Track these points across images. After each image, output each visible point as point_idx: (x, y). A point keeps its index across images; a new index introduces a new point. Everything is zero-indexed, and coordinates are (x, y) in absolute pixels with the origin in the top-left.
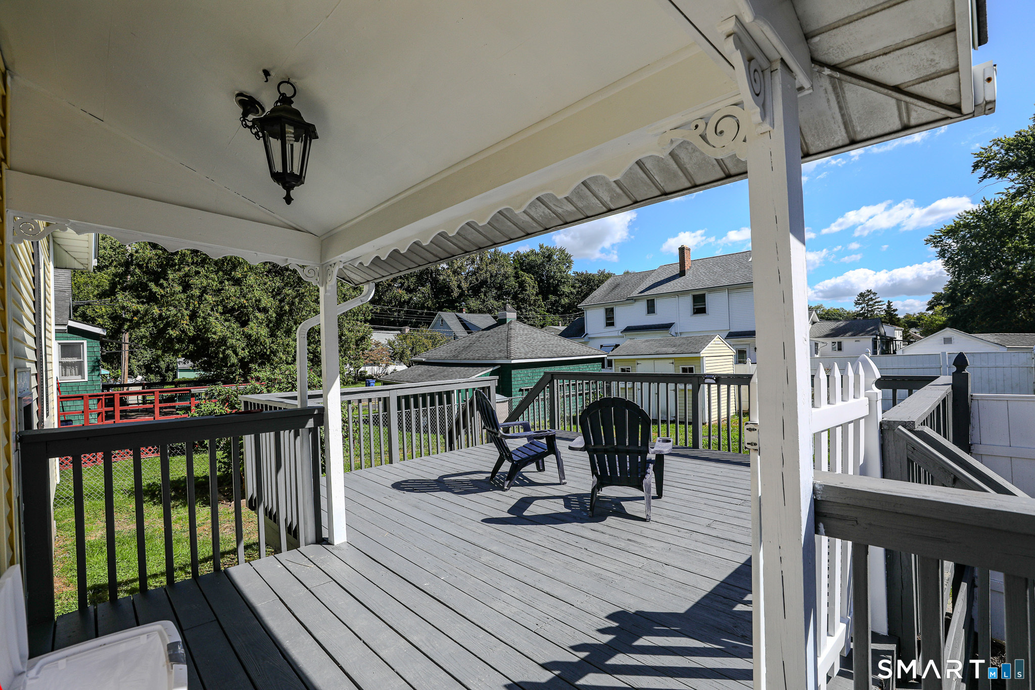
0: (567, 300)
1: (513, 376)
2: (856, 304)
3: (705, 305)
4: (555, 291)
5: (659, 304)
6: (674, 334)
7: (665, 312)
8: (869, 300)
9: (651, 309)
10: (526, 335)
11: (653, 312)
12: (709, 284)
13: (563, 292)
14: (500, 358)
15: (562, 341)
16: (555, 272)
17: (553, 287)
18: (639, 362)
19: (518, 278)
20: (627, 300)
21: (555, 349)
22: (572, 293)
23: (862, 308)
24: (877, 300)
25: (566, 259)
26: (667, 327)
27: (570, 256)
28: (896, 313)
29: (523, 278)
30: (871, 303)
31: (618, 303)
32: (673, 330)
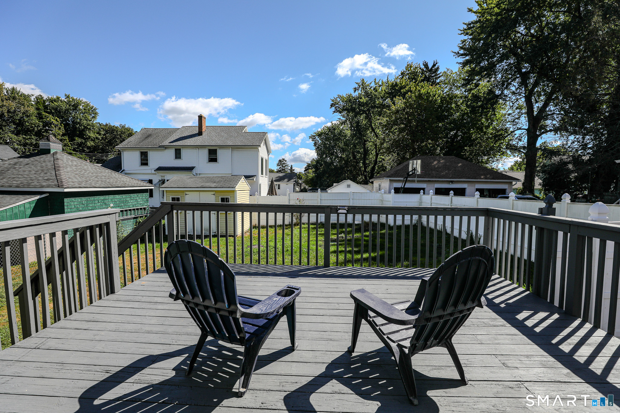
0: (92, 143)
1: (65, 204)
2: (278, 165)
3: (217, 156)
4: (81, 134)
5: (184, 152)
6: (195, 175)
7: (188, 158)
8: (283, 164)
9: (178, 154)
10: (76, 166)
11: (180, 158)
12: (219, 143)
13: (89, 136)
14: (48, 186)
15: (113, 174)
16: (81, 120)
17: (79, 131)
18: (187, 193)
19: (42, 118)
20: (159, 147)
21: (108, 180)
22: (97, 138)
23: (280, 168)
24: (287, 164)
25: (92, 111)
26: (191, 169)
27: (95, 109)
28: (294, 171)
29: (48, 119)
30: (284, 165)
31: (152, 149)
32: (194, 171)
